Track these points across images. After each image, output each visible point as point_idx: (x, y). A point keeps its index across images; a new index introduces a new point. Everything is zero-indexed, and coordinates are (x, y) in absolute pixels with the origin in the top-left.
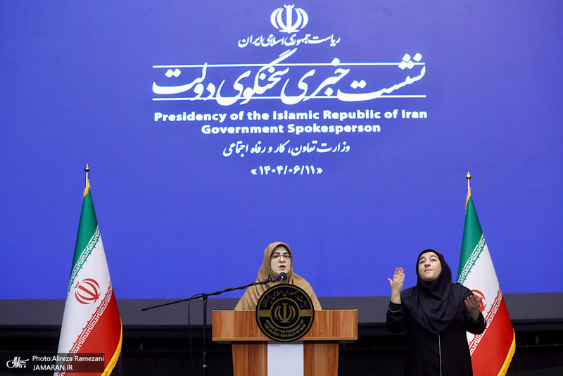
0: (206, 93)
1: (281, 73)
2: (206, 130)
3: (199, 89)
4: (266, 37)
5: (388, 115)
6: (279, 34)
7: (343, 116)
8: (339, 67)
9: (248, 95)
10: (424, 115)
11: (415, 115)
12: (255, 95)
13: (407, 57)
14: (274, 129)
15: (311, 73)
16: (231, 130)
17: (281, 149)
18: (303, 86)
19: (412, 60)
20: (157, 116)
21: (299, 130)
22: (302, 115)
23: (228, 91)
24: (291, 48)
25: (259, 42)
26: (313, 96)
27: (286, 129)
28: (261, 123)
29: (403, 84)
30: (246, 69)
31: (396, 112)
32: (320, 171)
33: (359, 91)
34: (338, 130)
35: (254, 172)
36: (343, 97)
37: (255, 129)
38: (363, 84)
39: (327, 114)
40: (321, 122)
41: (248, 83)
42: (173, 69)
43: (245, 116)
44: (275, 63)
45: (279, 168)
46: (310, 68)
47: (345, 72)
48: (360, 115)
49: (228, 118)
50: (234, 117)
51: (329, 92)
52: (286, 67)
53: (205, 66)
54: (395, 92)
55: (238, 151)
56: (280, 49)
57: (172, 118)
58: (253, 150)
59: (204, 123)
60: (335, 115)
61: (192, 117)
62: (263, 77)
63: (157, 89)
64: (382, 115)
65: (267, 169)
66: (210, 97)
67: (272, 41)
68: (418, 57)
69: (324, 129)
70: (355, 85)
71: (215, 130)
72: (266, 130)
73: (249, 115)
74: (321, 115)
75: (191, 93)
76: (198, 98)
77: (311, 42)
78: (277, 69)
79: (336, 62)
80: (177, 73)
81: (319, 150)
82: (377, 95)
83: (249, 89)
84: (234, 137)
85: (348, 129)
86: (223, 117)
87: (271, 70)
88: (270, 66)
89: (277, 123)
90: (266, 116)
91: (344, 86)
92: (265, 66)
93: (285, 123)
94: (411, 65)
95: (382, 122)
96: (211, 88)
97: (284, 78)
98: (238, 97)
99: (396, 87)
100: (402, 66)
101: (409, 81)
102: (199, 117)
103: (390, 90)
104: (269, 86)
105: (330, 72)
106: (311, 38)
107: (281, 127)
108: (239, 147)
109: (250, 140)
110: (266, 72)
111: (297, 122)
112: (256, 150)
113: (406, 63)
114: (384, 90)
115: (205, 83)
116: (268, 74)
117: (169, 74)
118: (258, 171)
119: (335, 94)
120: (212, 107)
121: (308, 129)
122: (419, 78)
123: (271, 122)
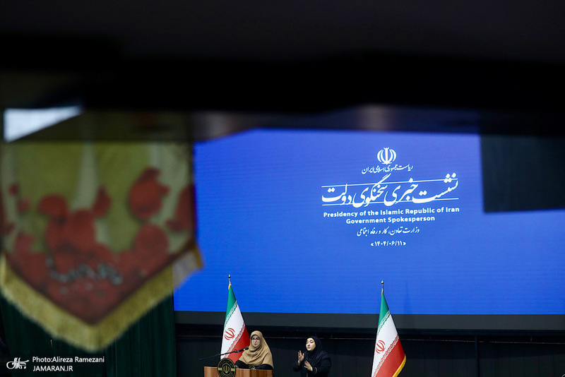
0: (347, 201)
1: (383, 188)
2: (348, 222)
3: (344, 199)
4: (375, 167)
5: (439, 210)
6: (382, 166)
7: (415, 212)
8: (413, 183)
9: (368, 201)
10: (457, 210)
11: (453, 210)
12: (371, 201)
13: (448, 176)
14: (381, 220)
15: (399, 187)
16: (360, 222)
17: (385, 231)
18: (395, 195)
19: (451, 177)
20: (325, 214)
21: (394, 221)
22: (395, 212)
23: (358, 200)
24: (388, 173)
25: (372, 171)
26: (400, 201)
27: (387, 220)
28: (375, 217)
29: (447, 192)
30: (366, 187)
31: (443, 209)
32: (405, 244)
33: (423, 197)
34: (413, 220)
35: (372, 245)
36: (415, 201)
37: (372, 221)
38: (425, 193)
39: (407, 211)
40: (405, 216)
41: (367, 194)
42: (331, 188)
43: (367, 214)
44: (380, 182)
45: (385, 243)
46: (398, 185)
47: (416, 186)
48: (424, 211)
49: (358, 214)
50: (361, 214)
51: (408, 198)
52: (386, 185)
53: (346, 185)
54: (442, 197)
55: (364, 233)
56: (383, 174)
57: (332, 215)
58: (372, 232)
59: (347, 217)
60: (412, 212)
61: (341, 214)
62: (375, 190)
63: (324, 199)
64: (435, 211)
65: (379, 243)
66: (349, 203)
67: (379, 170)
68: (454, 175)
69: (406, 220)
70: (421, 193)
71: (353, 222)
72: (377, 221)
73: (369, 212)
74: (404, 212)
75: (340, 201)
76: (343, 204)
77: (398, 169)
78: (382, 186)
79: (411, 180)
80: (333, 190)
81: (404, 232)
82: (432, 199)
83: (368, 198)
84: (362, 226)
85: (418, 219)
86: (356, 214)
87: (379, 186)
88: (378, 184)
89: (382, 217)
90: (377, 213)
91: (416, 194)
92: (376, 184)
93: (387, 216)
94: (450, 180)
95: (435, 215)
96: (350, 198)
97: (385, 190)
98: (363, 203)
99: (443, 194)
100: (446, 181)
101: (450, 190)
102: (345, 215)
103: (439, 196)
104: (378, 196)
105: (408, 186)
106: (398, 167)
107: (385, 219)
108: (364, 231)
109: (370, 226)
110: (376, 187)
111: (393, 216)
112: (373, 232)
113: (448, 179)
114: (437, 196)
115: (347, 195)
116: (377, 189)
117: (329, 190)
118: (374, 244)
119: (411, 199)
120: (351, 209)
121: (398, 220)
122: (455, 187)
123: (380, 217)
